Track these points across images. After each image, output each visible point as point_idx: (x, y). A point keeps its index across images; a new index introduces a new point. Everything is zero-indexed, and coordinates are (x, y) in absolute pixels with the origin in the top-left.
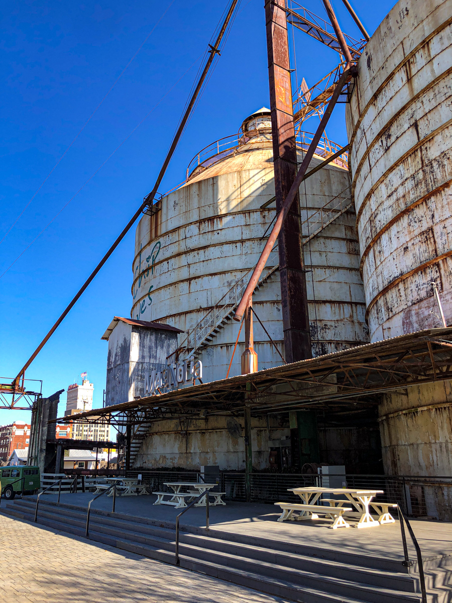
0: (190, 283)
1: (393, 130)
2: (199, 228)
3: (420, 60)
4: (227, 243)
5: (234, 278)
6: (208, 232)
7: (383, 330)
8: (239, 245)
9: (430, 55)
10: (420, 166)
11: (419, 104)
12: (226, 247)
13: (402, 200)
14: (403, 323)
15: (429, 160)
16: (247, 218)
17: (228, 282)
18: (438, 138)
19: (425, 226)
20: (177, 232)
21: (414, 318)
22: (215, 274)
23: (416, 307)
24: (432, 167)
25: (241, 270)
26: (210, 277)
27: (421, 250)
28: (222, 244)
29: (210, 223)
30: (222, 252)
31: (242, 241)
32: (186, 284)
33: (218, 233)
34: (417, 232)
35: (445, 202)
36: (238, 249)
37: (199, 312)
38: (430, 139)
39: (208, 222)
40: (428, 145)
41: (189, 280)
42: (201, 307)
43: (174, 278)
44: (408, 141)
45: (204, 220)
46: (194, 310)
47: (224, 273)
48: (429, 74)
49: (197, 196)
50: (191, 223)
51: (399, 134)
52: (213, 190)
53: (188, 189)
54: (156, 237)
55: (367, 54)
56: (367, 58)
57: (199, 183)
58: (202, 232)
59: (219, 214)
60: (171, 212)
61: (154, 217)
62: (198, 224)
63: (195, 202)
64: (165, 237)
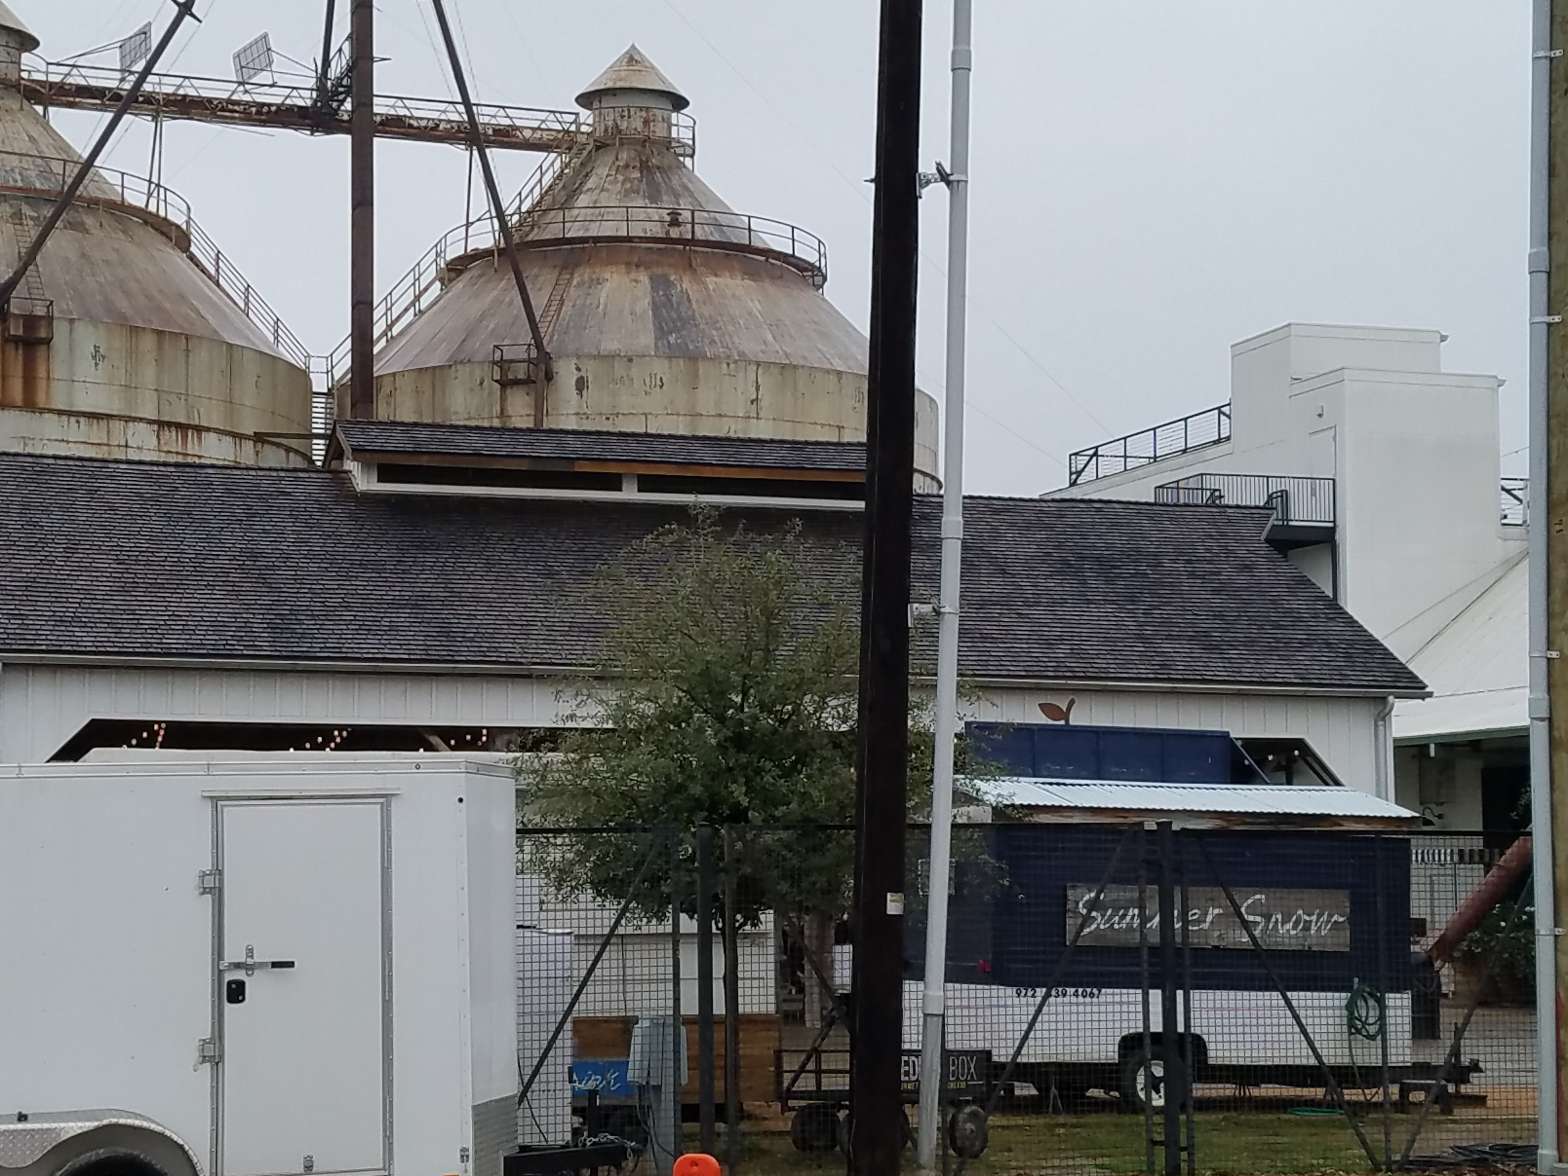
2: (158, 437)
6: (177, 453)
20: (103, 423)
29: (179, 434)
39: (177, 430)
45: (169, 424)
49: (154, 363)
50: (141, 420)
52: (187, 363)
53: (134, 335)
54: (30, 405)
55: (578, 369)
56: (576, 375)
57: (160, 333)
58: (165, 449)
59: (197, 423)
60: (85, 369)
61: (17, 349)
62: (156, 427)
63: (149, 374)
64: (65, 418)
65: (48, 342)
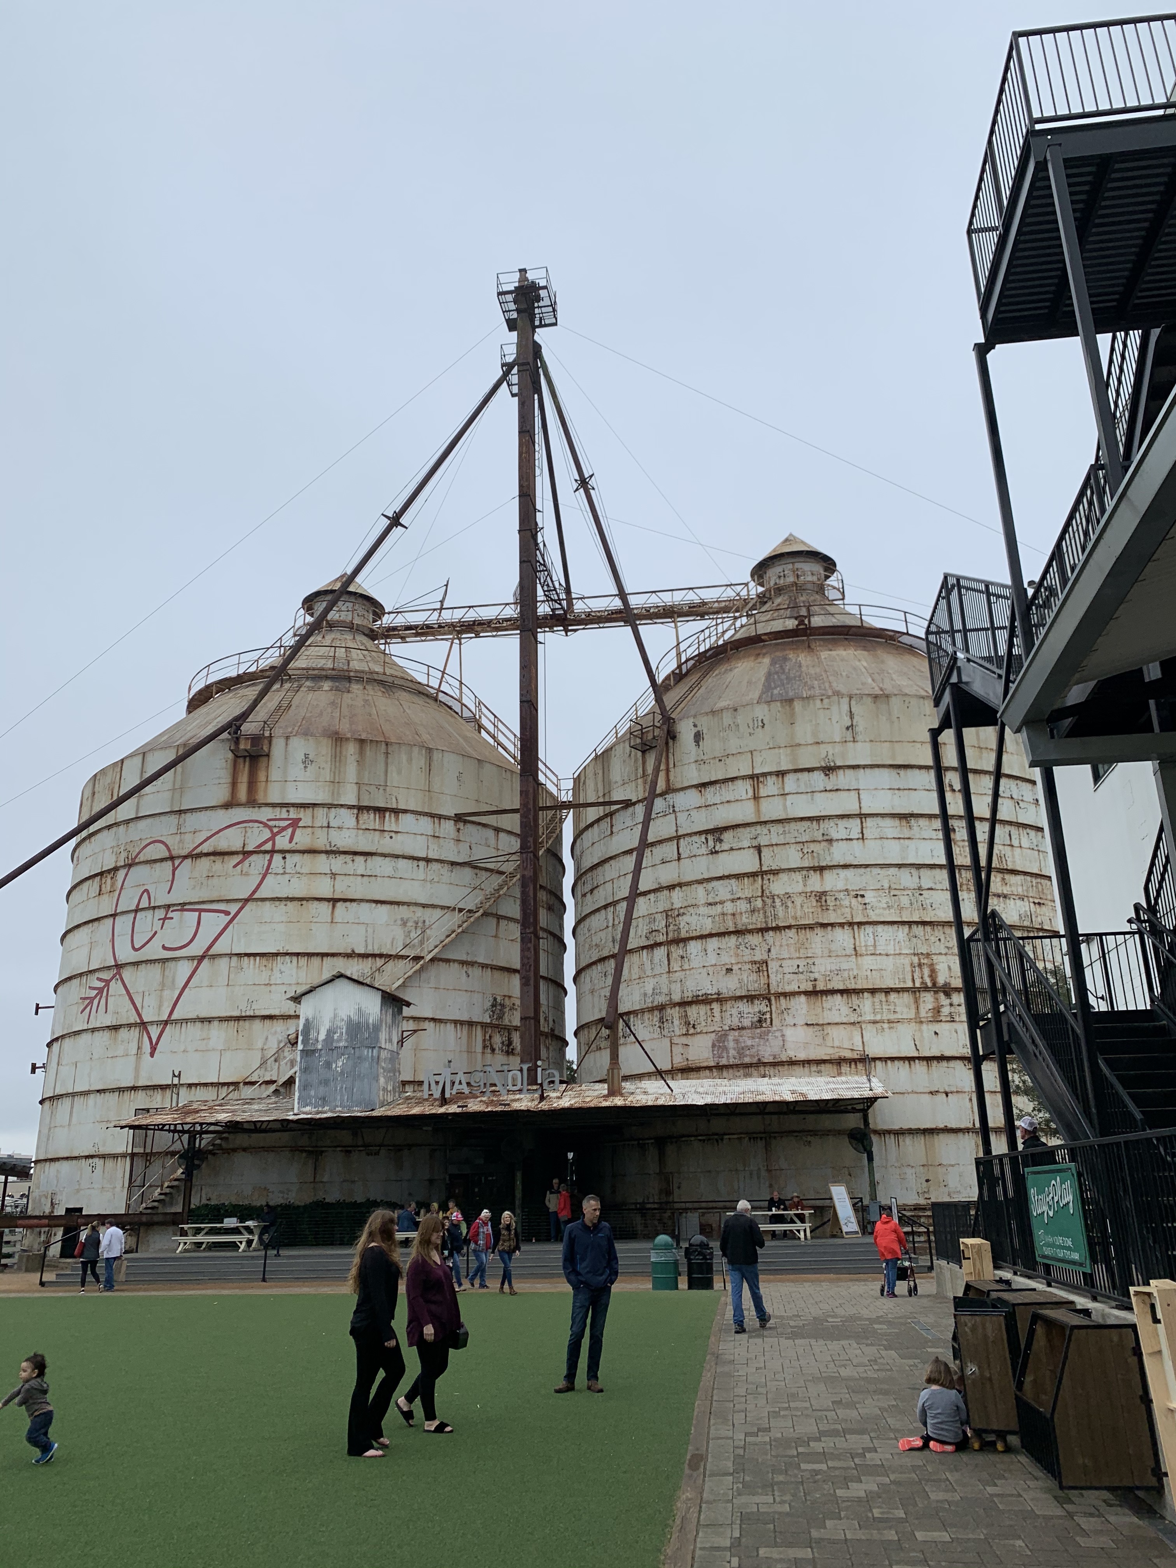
0: (334, 907)
1: (727, 836)
2: (357, 818)
3: (770, 787)
4: (404, 857)
5: (411, 915)
6: (375, 830)
7: (671, 1043)
8: (422, 864)
9: (783, 789)
10: (760, 894)
11: (765, 831)
12: (402, 863)
13: (729, 917)
14: (714, 1046)
15: (770, 893)
16: (437, 825)
17: (402, 919)
18: (783, 877)
19: (759, 956)
21: (731, 1044)
22: (383, 902)
23: (736, 1033)
24: (774, 902)
25: (424, 906)
26: (374, 905)
27: (750, 978)
28: (397, 857)
29: (377, 816)
30: (395, 869)
31: (428, 860)
32: (325, 907)
33: (391, 837)
34: (746, 959)
35: (784, 942)
36: (421, 871)
37: (350, 959)
38: (775, 872)
39: (375, 814)
40: (771, 877)
41: (334, 901)
42: (353, 951)
43: (298, 888)
44: (747, 862)
45: (368, 808)
46: (340, 954)
47: (398, 903)
48: (781, 807)
49: (355, 764)
50: (342, 805)
51: (735, 846)
52: (387, 764)
53: (338, 744)
54: (252, 802)
55: (695, 726)
56: (694, 730)
57: (362, 742)
58: (364, 827)
59: (394, 806)
60: (296, 771)
61: (245, 762)
62: (355, 811)
63: (351, 771)
64: (278, 809)
65: (268, 755)
